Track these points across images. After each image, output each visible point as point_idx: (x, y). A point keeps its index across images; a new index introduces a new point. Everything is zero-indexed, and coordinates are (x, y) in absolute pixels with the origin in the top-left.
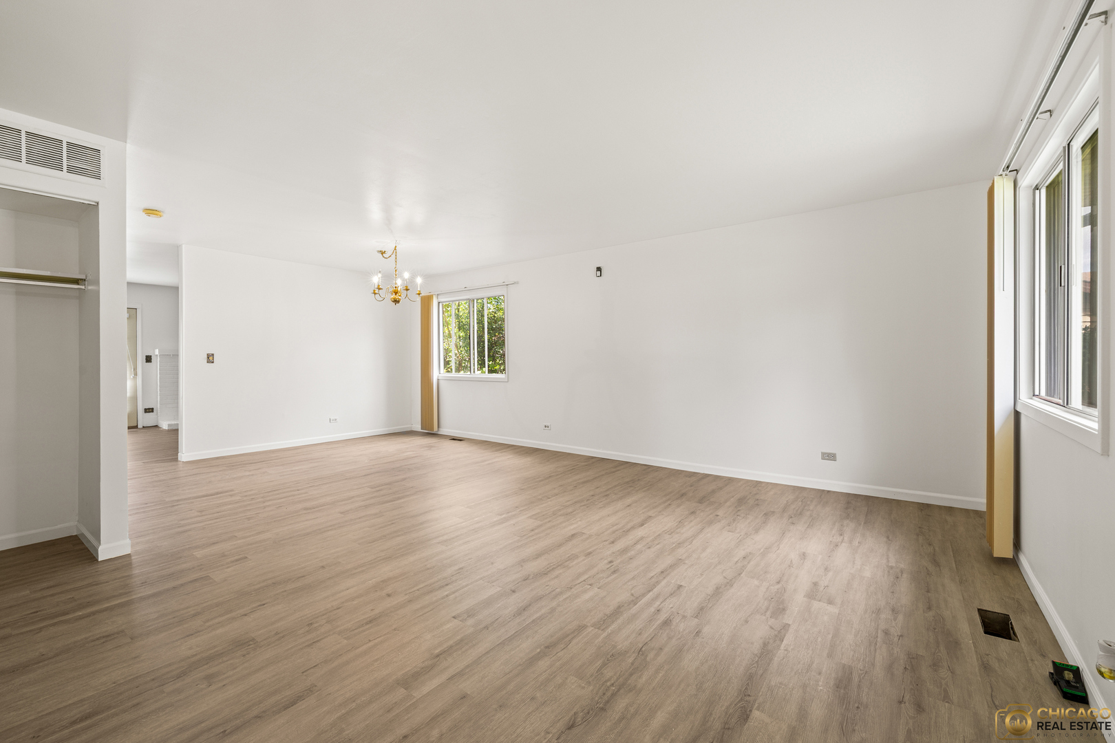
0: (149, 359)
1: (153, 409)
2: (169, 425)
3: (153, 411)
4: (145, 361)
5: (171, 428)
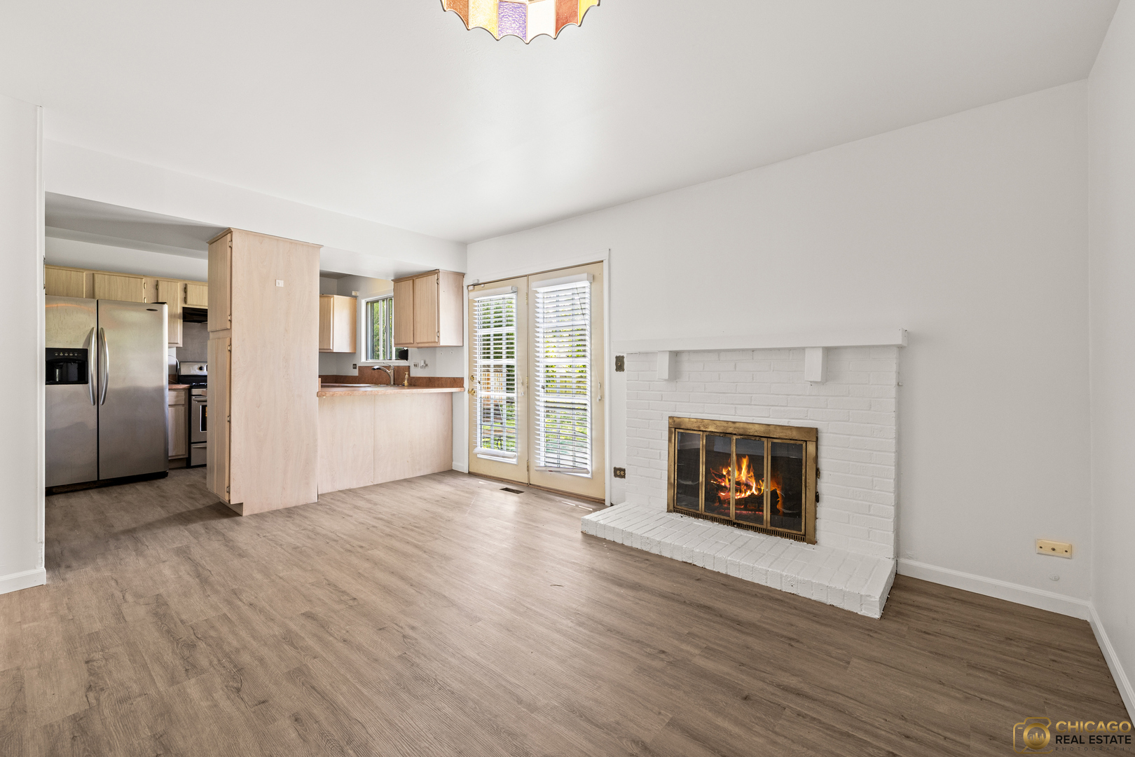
1: (624, 471)
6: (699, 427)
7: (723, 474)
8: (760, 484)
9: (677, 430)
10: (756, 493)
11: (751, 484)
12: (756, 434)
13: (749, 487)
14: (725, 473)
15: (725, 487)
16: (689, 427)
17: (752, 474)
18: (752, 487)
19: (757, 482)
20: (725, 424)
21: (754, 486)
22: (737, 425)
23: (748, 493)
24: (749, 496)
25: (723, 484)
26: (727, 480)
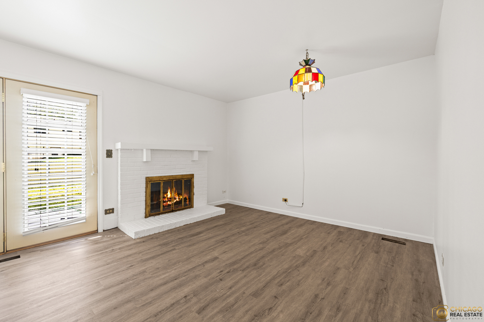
0: (109, 154)
1: (113, 209)
2: (136, 233)
3: (113, 212)
4: (106, 156)
5: (137, 237)
6: (160, 179)
7: (165, 197)
8: (180, 197)
9: (150, 182)
10: (178, 200)
11: (176, 197)
12: (179, 178)
13: (175, 199)
14: (165, 196)
15: (166, 201)
16: (156, 180)
17: (176, 193)
18: (176, 198)
19: (179, 196)
20: (169, 177)
21: (177, 198)
22: (173, 176)
23: (175, 201)
24: (175, 202)
25: (165, 200)
26: (166, 198)
